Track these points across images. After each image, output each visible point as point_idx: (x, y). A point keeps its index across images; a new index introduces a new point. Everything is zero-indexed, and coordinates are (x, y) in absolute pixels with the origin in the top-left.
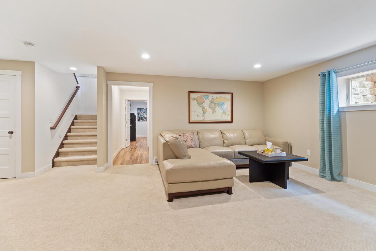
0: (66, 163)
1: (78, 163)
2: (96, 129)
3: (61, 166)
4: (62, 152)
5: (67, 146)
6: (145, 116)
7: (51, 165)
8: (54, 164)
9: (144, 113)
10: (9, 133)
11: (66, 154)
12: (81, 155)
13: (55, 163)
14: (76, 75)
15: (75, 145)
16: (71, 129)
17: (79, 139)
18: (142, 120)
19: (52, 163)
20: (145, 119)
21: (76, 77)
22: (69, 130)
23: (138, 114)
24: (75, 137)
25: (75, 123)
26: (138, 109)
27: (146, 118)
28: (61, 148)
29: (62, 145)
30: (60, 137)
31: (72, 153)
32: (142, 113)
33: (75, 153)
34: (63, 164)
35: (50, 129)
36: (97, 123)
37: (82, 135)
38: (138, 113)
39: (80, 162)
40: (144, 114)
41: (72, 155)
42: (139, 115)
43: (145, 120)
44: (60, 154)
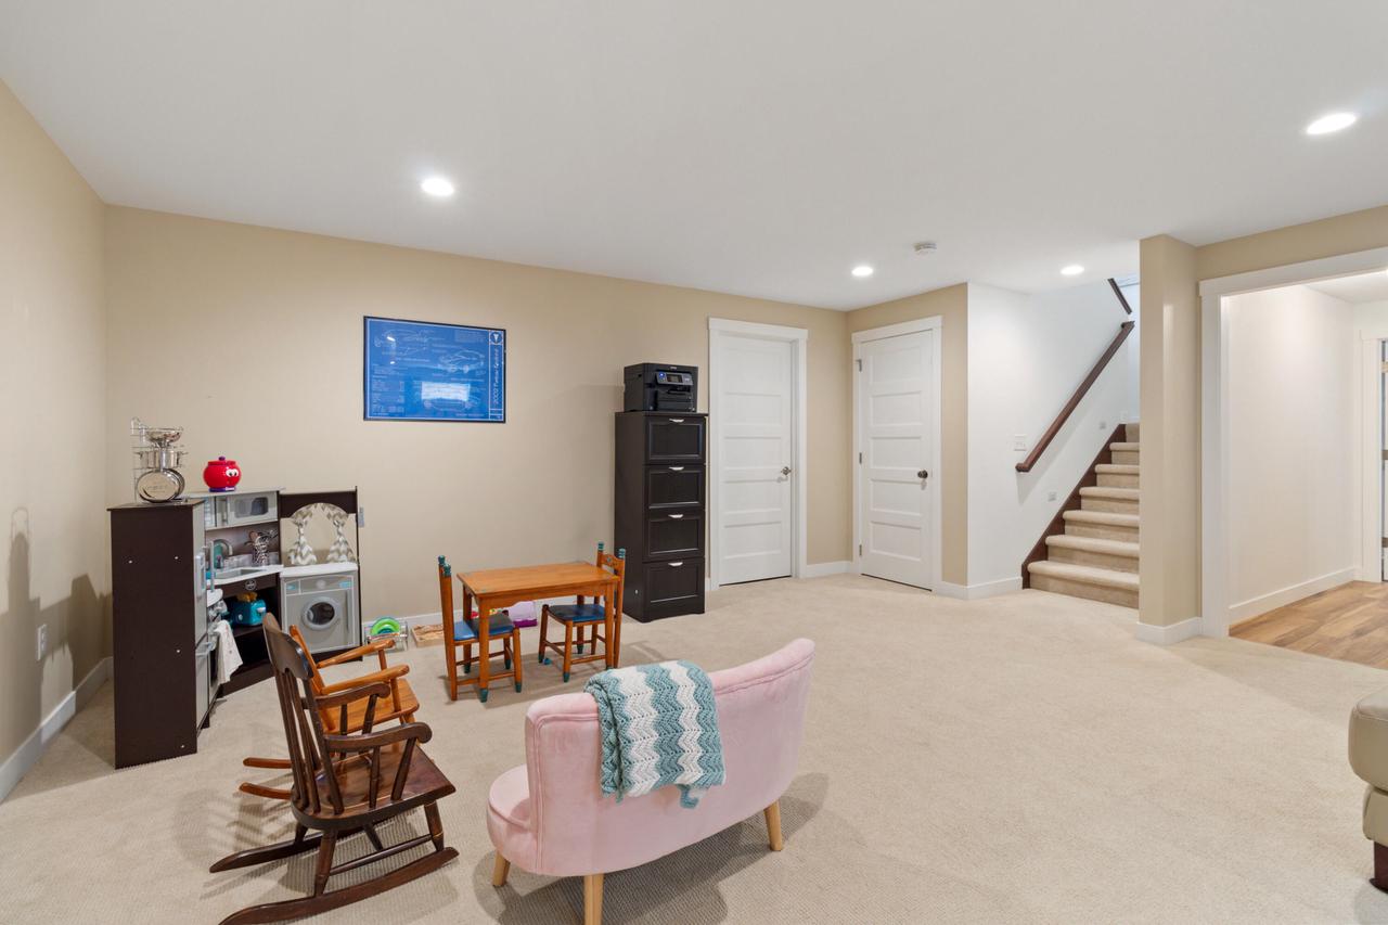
0: (1060, 585)
1: (1096, 591)
2: (1137, 475)
3: (1045, 590)
4: (1056, 547)
5: (1076, 528)
7: (1020, 578)
8: (1028, 580)
10: (920, 475)
11: (1069, 554)
12: (1112, 567)
13: (1031, 577)
14: (1119, 285)
15: (1101, 531)
16: (1096, 474)
17: (1119, 512)
19: (1023, 575)
21: (1122, 290)
22: (1090, 478)
24: (1105, 503)
25: (1114, 455)
28: (1056, 534)
29: (1058, 525)
30: (1053, 498)
31: (1087, 556)
33: (1095, 557)
34: (1052, 583)
35: (1015, 470)
36: (1141, 453)
37: (1127, 497)
39: (1106, 592)
41: (1085, 562)
44: (1050, 550)
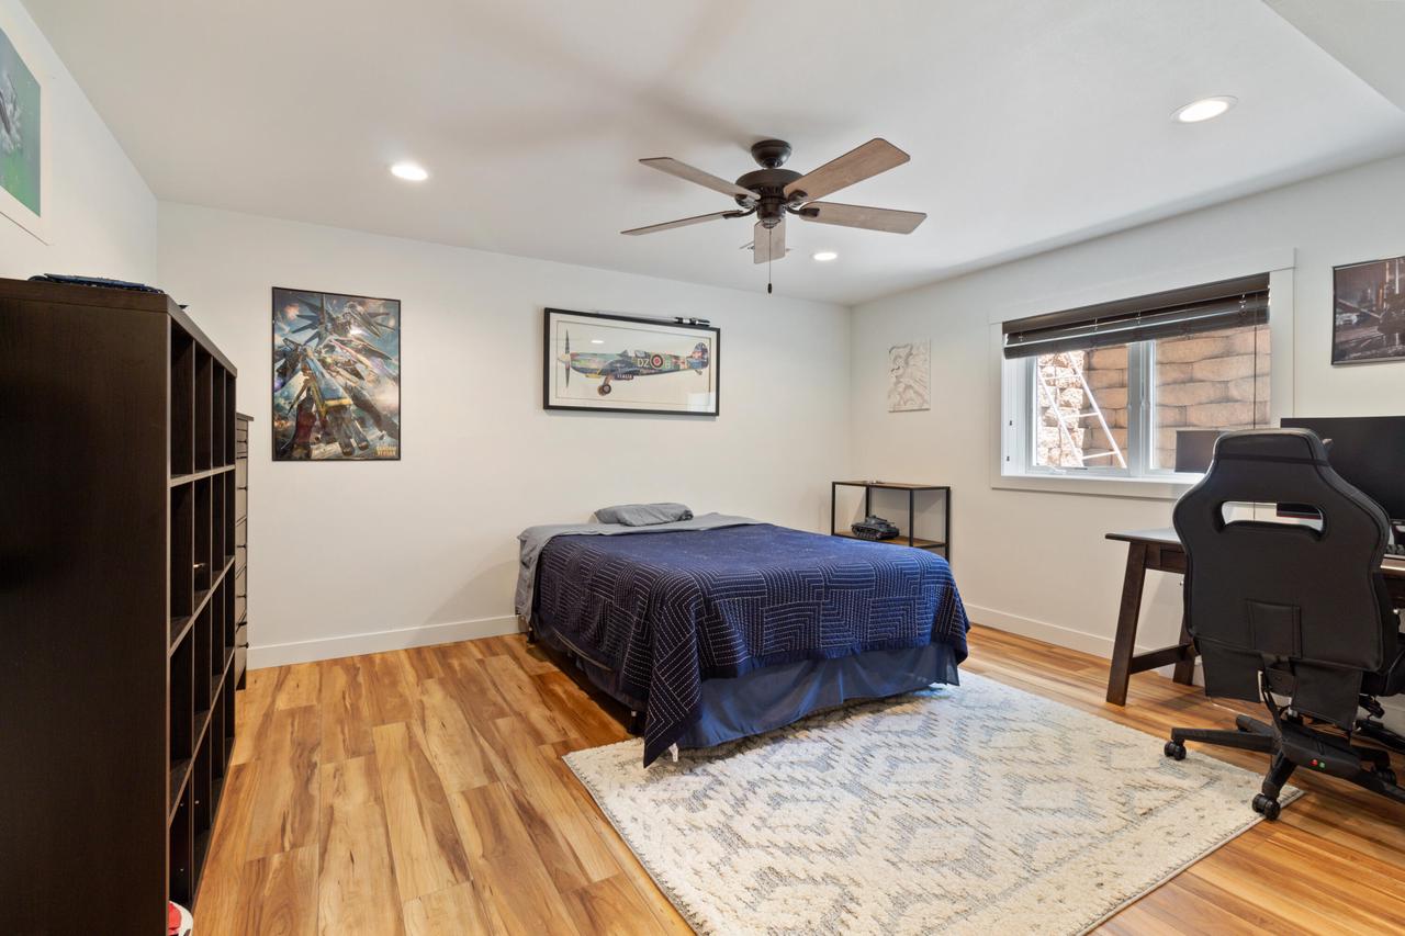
6: (385, 398)
9: (369, 352)
18: (335, 448)
20: (373, 434)
23: (287, 362)
26: (282, 298)
27: (391, 424)
32: (342, 354)
38: (277, 354)
40: (368, 365)
42: (298, 380)
43: (384, 444)
